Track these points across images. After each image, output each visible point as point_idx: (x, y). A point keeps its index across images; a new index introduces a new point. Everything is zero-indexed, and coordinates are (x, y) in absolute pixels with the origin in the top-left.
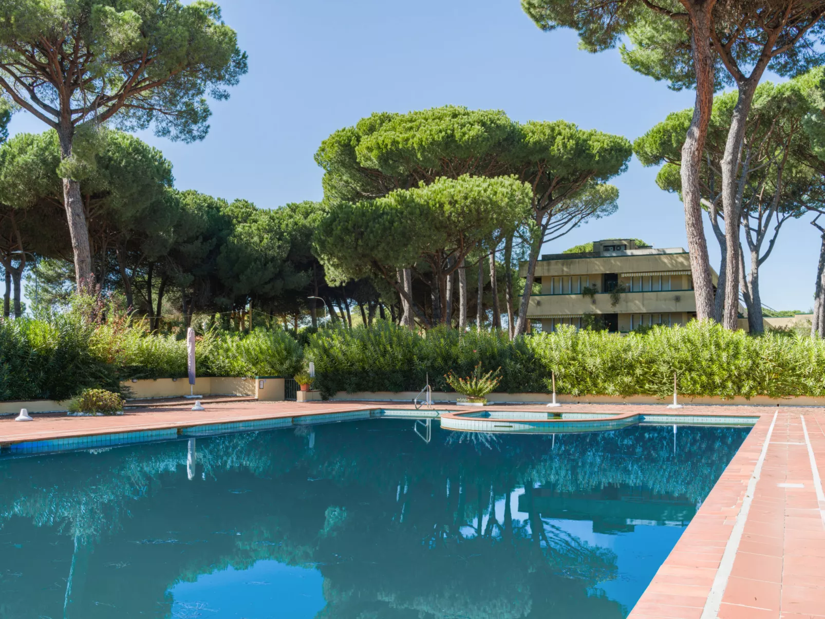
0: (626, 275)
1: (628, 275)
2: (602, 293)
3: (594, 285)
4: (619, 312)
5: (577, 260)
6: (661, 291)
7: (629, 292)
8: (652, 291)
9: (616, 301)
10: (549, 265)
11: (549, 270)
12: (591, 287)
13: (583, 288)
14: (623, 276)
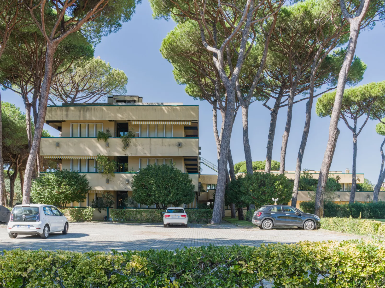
0: (135, 123)
1: (137, 123)
2: (115, 137)
3: (108, 131)
4: (129, 155)
5: (93, 107)
6: (165, 138)
7: (138, 137)
8: (157, 138)
9: (126, 146)
10: (67, 111)
11: (67, 115)
12: (105, 132)
13: (98, 133)
14: (133, 123)
